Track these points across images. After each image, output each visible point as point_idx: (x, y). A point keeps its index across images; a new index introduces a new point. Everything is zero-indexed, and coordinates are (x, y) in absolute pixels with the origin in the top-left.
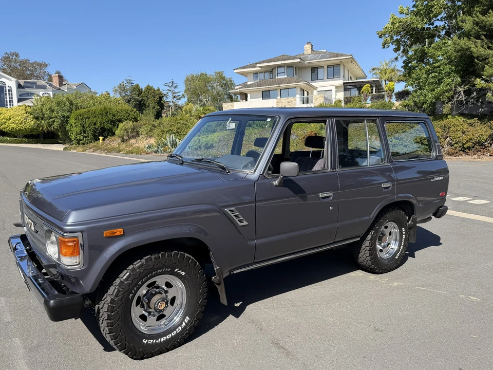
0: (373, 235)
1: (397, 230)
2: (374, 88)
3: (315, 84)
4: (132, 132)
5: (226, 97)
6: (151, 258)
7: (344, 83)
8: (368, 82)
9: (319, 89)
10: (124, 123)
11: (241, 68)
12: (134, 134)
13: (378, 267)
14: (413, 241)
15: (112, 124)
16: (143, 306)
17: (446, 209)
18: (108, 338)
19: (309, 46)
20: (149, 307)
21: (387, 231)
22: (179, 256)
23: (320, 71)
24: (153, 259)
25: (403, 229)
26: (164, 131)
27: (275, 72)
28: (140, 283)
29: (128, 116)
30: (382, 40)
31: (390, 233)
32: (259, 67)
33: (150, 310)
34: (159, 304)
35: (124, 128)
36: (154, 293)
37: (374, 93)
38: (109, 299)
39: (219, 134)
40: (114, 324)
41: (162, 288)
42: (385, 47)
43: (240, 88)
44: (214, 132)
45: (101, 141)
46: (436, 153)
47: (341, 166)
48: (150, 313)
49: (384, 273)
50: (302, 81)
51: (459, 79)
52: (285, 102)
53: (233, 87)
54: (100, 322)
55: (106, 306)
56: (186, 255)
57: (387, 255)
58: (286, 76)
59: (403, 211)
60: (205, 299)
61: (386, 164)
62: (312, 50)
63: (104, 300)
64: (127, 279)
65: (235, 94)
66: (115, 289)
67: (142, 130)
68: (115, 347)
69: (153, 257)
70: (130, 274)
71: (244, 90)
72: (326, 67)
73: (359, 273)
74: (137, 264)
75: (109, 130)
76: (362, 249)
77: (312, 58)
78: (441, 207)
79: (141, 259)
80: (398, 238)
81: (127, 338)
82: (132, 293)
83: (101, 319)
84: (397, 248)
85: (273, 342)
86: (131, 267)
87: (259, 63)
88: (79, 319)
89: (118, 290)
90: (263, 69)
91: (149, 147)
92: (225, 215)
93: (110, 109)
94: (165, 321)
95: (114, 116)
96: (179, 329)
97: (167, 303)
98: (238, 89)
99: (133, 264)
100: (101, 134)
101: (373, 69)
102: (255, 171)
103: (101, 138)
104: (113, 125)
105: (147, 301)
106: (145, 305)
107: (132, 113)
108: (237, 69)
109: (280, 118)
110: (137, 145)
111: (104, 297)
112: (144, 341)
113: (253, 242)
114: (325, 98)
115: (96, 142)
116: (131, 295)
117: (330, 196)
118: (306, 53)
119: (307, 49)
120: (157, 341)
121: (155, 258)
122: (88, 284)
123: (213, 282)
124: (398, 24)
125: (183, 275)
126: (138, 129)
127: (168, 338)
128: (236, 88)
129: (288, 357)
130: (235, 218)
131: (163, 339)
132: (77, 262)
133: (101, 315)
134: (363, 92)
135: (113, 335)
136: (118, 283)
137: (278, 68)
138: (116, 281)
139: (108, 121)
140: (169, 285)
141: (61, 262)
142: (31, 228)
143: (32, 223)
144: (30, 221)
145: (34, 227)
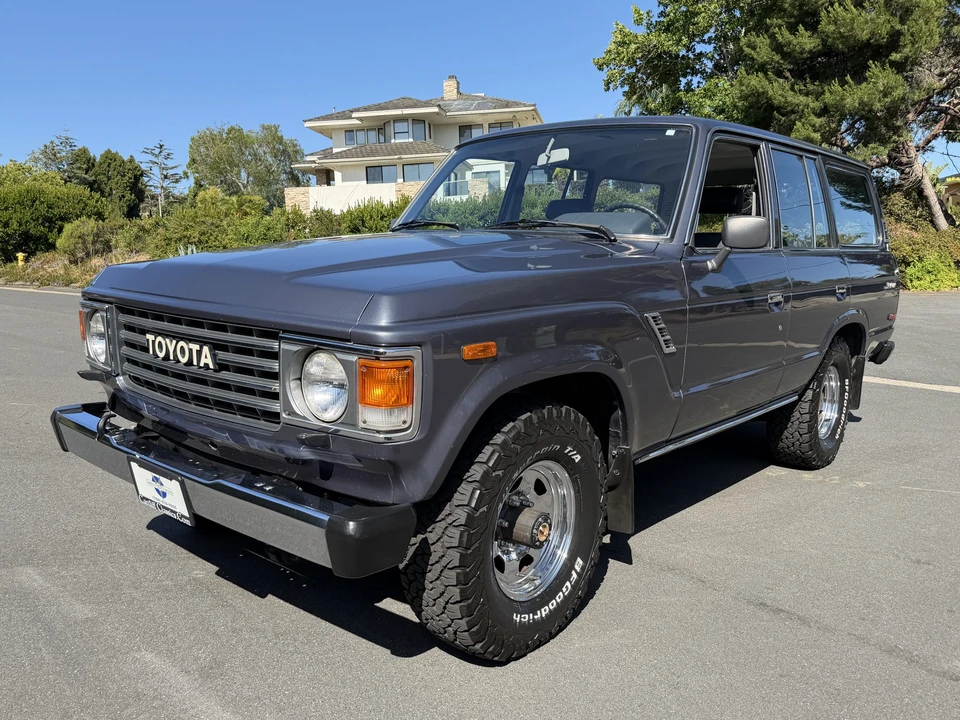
1: (837, 384)
4: (94, 243)
5: (283, 176)
6: (532, 419)
9: (476, 169)
10: (77, 222)
11: (318, 119)
12: (99, 246)
13: (817, 455)
15: (47, 224)
17: (892, 346)
19: (453, 83)
22: (572, 418)
23: (476, 131)
24: (536, 421)
25: (847, 380)
26: (170, 239)
27: (390, 130)
28: (515, 476)
29: (84, 209)
30: (604, 75)
31: (824, 391)
32: (357, 118)
35: (77, 233)
38: (461, 516)
40: (470, 576)
42: (608, 89)
43: (319, 159)
45: (21, 263)
46: (883, 237)
48: (509, 555)
50: (444, 150)
52: (414, 189)
53: (299, 157)
55: (454, 533)
56: (582, 417)
58: (411, 140)
61: (834, 248)
62: (458, 92)
63: (442, 520)
64: (495, 467)
65: (305, 172)
66: (472, 492)
67: (119, 237)
69: (534, 416)
70: (500, 455)
71: (328, 163)
72: (486, 126)
74: (509, 431)
75: (39, 238)
77: (460, 107)
78: (885, 342)
79: (514, 420)
80: (836, 398)
83: (434, 569)
85: (749, 602)
86: (498, 439)
87: (358, 110)
89: (481, 492)
90: (366, 124)
92: (646, 327)
93: (42, 192)
95: (51, 208)
96: (567, 587)
98: (313, 161)
99: (501, 432)
100: (18, 248)
103: (20, 256)
104: (49, 227)
107: (92, 202)
108: (311, 120)
111: (444, 513)
112: (514, 617)
114: (489, 184)
115: (9, 265)
118: (446, 96)
119: (449, 90)
120: (536, 617)
121: (538, 418)
125: (577, 461)
126: (108, 236)
127: (552, 608)
128: (309, 158)
129: (810, 627)
130: (659, 335)
131: (544, 612)
132: (404, 422)
133: (433, 559)
134: (556, 177)
135: (468, 606)
136: (478, 477)
137: (394, 121)
138: (472, 471)
139: (37, 219)
140: (540, 488)
141: (354, 425)
142: (195, 363)
143: (201, 348)
144: (192, 346)
145: (214, 357)
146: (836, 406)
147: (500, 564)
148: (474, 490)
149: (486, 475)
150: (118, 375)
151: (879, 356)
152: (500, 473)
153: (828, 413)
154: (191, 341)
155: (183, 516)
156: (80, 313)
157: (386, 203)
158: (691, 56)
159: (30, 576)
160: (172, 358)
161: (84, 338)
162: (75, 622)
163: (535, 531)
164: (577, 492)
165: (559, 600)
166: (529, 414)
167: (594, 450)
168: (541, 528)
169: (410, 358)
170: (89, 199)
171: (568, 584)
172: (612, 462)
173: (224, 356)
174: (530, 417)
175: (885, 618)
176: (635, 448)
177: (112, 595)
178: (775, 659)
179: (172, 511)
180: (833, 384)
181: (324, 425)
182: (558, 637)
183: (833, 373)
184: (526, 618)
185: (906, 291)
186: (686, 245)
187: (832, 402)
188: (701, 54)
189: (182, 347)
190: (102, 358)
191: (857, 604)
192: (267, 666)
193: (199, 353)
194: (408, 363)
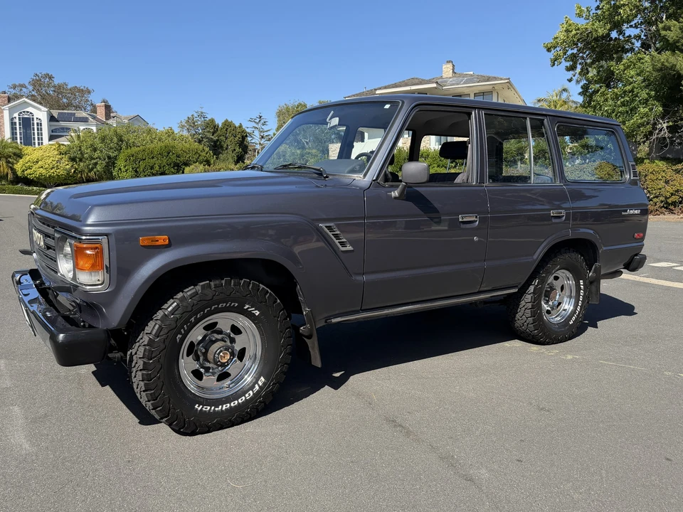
0: (537, 286)
1: (572, 282)
6: (209, 286)
13: (543, 335)
14: (595, 301)
15: (176, 168)
16: (197, 359)
17: (644, 258)
18: (143, 398)
19: (450, 66)
20: (206, 359)
21: (557, 284)
22: (250, 287)
24: (213, 286)
25: (581, 281)
28: (193, 319)
29: (198, 158)
30: (551, 55)
31: (562, 288)
33: (208, 365)
34: (221, 354)
36: (214, 339)
38: (146, 339)
40: (152, 376)
41: (226, 334)
42: (554, 65)
46: (630, 176)
47: (491, 181)
48: (207, 369)
49: (553, 344)
51: (661, 109)
54: (133, 375)
55: (142, 349)
56: (262, 286)
57: (559, 318)
59: (582, 255)
60: (289, 354)
61: (558, 183)
62: (454, 72)
63: (139, 341)
64: (173, 312)
66: (155, 326)
68: (153, 412)
69: (212, 283)
70: (178, 305)
72: (472, 95)
73: (517, 343)
74: (189, 291)
76: (521, 306)
77: (454, 82)
78: (636, 255)
79: (195, 285)
80: (574, 294)
81: (172, 400)
82: (181, 333)
83: (134, 370)
84: (572, 308)
85: (387, 420)
86: (180, 295)
87: (380, 89)
88: (108, 387)
89: (160, 326)
92: (321, 233)
93: (173, 147)
94: (229, 382)
95: (179, 157)
96: (249, 394)
97: (232, 354)
99: (183, 292)
102: (365, 176)
105: (204, 350)
106: (201, 358)
107: (204, 154)
109: (403, 103)
111: (140, 337)
112: (196, 406)
113: (359, 278)
116: (179, 336)
117: (475, 221)
118: (444, 76)
119: (447, 70)
120: (217, 409)
121: (215, 285)
122: (116, 315)
123: (302, 335)
124: (574, 32)
125: (257, 314)
127: (232, 405)
129: (408, 437)
130: (334, 239)
131: (225, 407)
132: (99, 280)
133: (133, 364)
135: (152, 394)
136: (159, 318)
138: (158, 314)
139: (170, 164)
140: (236, 330)
141: (76, 281)
142: (40, 245)
143: (41, 236)
145: (44, 241)
146: (573, 300)
149: (165, 316)
150: (34, 252)
152: (177, 316)
153: (566, 305)
158: (621, 37)
164: (261, 335)
165: (240, 401)
169: (101, 243)
171: (250, 392)
173: (47, 241)
174: (208, 284)
183: (568, 275)
184: (209, 409)
186: (374, 181)
187: (570, 297)
188: (630, 36)
193: (41, 239)
194: (98, 246)
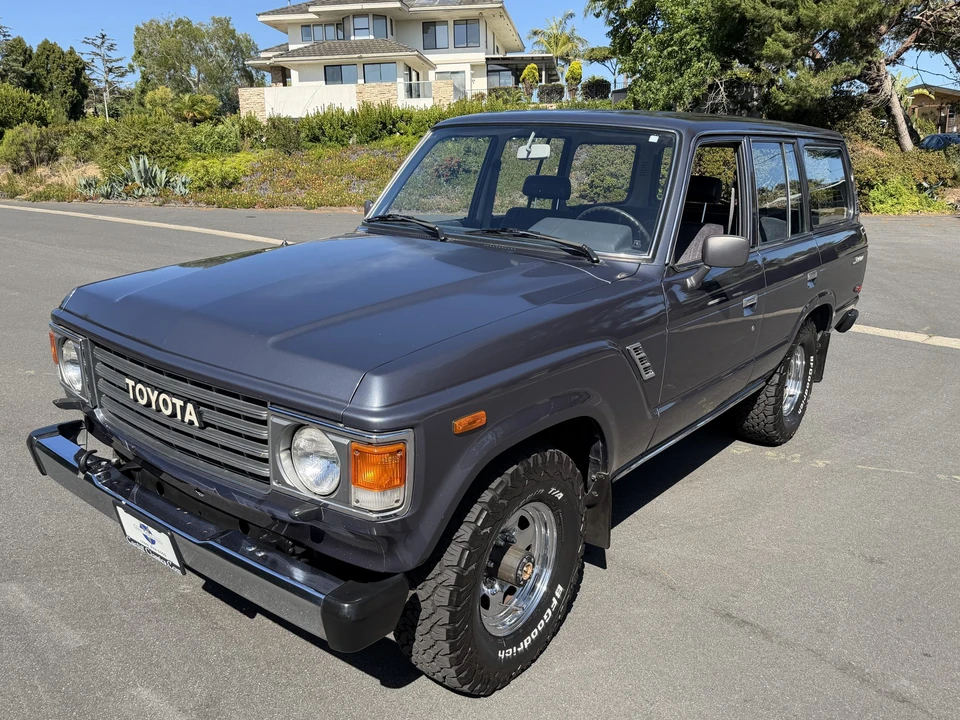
1: (803, 362)
2: (544, 73)
3: (432, 57)
4: (38, 150)
5: (236, 73)
6: (519, 472)
7: (487, 59)
8: (532, 60)
9: (440, 69)
10: (18, 128)
11: (273, 13)
12: (43, 154)
13: (780, 434)
22: (555, 460)
23: (439, 28)
24: (523, 473)
25: (812, 357)
26: (120, 149)
27: (350, 25)
32: (314, 13)
35: (19, 140)
37: (543, 83)
39: (249, 157)
40: (459, 631)
43: (275, 57)
44: (237, 150)
50: (407, 49)
52: (376, 91)
53: (252, 53)
54: (421, 631)
56: (564, 455)
57: (786, 408)
58: (372, 37)
61: (807, 233)
63: (433, 579)
64: (484, 525)
65: (258, 69)
66: (462, 552)
67: (65, 144)
69: (520, 468)
70: (488, 513)
71: (283, 61)
72: (451, 23)
77: (423, 2)
79: (502, 475)
80: (801, 376)
81: (478, 657)
83: (424, 624)
84: (799, 392)
85: (716, 613)
86: (486, 495)
89: (470, 552)
90: (323, 19)
91: (88, 185)
92: (628, 360)
96: (548, 615)
98: (268, 57)
99: (489, 489)
101: (535, 33)
102: (654, 257)
107: (33, 106)
108: (264, 14)
110: (54, 179)
111: (434, 572)
114: (454, 87)
120: (519, 649)
121: (523, 469)
125: (559, 498)
126: (52, 143)
127: (534, 637)
128: (263, 55)
129: (772, 642)
130: (639, 364)
131: (526, 643)
132: (397, 501)
133: (423, 615)
134: (523, 80)
135: (458, 656)
136: (467, 537)
137: (354, 17)
138: (460, 532)
140: (523, 523)
141: (348, 503)
142: (179, 417)
143: (185, 403)
144: (175, 400)
145: (199, 415)
146: (800, 383)
147: (486, 602)
148: (464, 550)
149: (475, 533)
150: (96, 407)
151: (843, 326)
152: (488, 530)
153: (792, 389)
154: (174, 395)
155: (172, 565)
156: (51, 336)
157: (347, 110)
159: (16, 595)
160: (154, 407)
161: (57, 362)
162: (68, 653)
163: (519, 572)
164: (558, 525)
165: (540, 629)
166: (515, 466)
167: (576, 484)
168: (525, 569)
169: (404, 442)
170: (29, 102)
171: (549, 611)
172: (592, 485)
173: (211, 416)
174: (517, 470)
175: (839, 629)
176: (614, 467)
177: (101, 617)
178: (740, 680)
179: (162, 558)
180: (799, 362)
181: (316, 498)
182: (539, 660)
183: (799, 354)
184: (511, 652)
185: (868, 215)
186: (667, 265)
187: (797, 379)
189: (164, 400)
190: (79, 386)
191: (815, 613)
192: (262, 702)
193: (183, 409)
194: (400, 446)
